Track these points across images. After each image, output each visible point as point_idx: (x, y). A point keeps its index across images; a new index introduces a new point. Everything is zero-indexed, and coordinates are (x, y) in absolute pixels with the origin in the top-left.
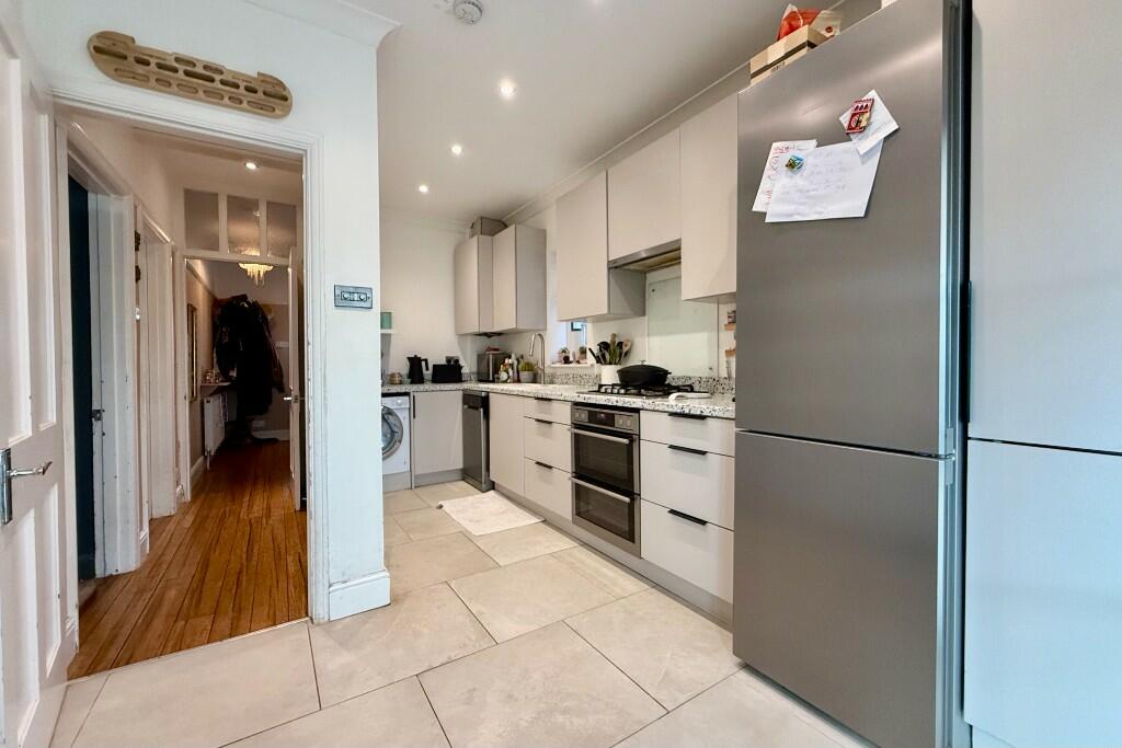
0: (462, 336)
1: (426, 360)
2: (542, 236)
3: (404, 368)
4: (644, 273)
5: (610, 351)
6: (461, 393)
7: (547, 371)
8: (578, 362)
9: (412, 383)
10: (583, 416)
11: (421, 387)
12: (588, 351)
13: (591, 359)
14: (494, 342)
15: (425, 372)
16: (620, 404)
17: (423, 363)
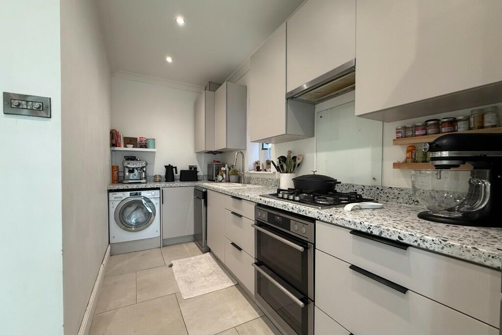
0: (199, 153)
1: (176, 168)
2: (244, 90)
3: (163, 172)
4: (313, 104)
5: (287, 163)
6: (194, 188)
7: (246, 175)
8: (265, 170)
9: (166, 181)
10: (264, 217)
11: (171, 184)
12: (272, 163)
13: (273, 169)
14: (218, 157)
15: (175, 174)
16: (295, 211)
17: (174, 169)
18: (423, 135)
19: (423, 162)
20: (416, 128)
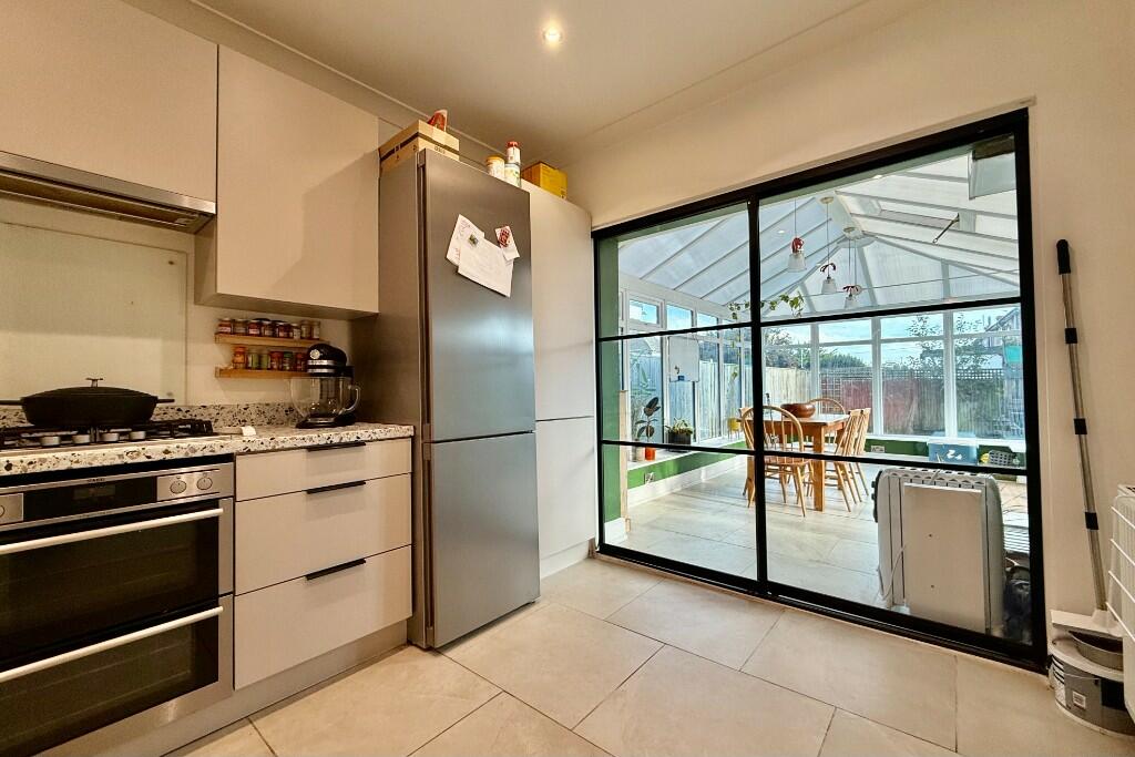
16: (178, 455)
18: (256, 335)
19: (257, 369)
20: (247, 324)
